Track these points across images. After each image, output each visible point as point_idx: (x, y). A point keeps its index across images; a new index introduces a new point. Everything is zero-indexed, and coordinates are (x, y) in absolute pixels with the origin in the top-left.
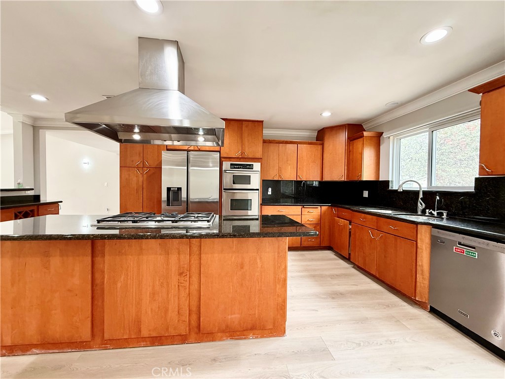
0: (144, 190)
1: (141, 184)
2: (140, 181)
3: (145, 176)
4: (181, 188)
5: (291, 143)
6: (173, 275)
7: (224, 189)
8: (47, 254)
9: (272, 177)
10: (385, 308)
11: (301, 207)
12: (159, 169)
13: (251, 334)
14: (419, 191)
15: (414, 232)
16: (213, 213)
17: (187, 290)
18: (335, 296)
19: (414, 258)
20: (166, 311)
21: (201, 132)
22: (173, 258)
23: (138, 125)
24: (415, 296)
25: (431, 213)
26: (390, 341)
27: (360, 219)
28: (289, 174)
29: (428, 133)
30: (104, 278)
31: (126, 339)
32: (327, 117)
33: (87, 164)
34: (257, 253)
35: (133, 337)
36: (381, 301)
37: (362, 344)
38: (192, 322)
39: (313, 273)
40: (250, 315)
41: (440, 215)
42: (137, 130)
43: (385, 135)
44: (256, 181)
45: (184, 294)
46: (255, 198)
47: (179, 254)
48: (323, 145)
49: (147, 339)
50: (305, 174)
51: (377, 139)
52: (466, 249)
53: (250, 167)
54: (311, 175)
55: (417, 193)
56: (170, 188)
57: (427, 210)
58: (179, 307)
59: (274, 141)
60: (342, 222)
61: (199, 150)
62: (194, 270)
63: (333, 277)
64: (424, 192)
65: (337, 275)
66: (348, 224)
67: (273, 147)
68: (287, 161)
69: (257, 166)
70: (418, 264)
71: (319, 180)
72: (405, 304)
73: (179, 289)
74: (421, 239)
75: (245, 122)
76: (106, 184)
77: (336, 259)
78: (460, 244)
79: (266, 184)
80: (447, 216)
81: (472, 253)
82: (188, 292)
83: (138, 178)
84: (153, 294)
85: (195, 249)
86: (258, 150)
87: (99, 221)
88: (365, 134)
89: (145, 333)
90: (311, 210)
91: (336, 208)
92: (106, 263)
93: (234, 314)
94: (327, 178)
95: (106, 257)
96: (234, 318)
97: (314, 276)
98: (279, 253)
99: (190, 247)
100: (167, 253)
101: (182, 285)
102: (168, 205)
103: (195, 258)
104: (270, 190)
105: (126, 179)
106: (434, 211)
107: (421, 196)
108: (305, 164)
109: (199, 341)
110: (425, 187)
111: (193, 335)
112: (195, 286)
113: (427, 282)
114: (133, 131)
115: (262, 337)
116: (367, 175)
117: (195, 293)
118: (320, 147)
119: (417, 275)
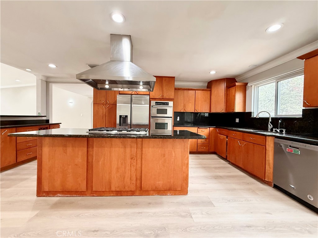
0: (106, 117)
1: (104, 113)
2: (104, 111)
3: (107, 109)
4: (127, 116)
5: (191, 90)
6: (128, 159)
7: (152, 117)
8: (65, 146)
9: (180, 110)
10: (246, 185)
11: (197, 128)
12: (115, 105)
13: (169, 193)
14: (269, 118)
15: (264, 141)
16: (147, 129)
17: (135, 167)
18: (217, 177)
19: (264, 156)
20: (124, 178)
21: (141, 84)
22: (128, 150)
23: (108, 80)
24: (265, 178)
25: (276, 131)
26: (248, 200)
27: (233, 134)
28: (190, 109)
29: (275, 83)
30: (93, 159)
31: (103, 191)
32: (213, 74)
33: (71, 103)
34: (173, 149)
35: (107, 190)
36: (244, 181)
37: (231, 201)
38: (138, 184)
39: (204, 166)
40: (168, 182)
41: (281, 132)
42: (107, 83)
43: (249, 85)
44: (170, 113)
45: (133, 169)
46: (170, 122)
47: (131, 148)
48: (211, 91)
49: (114, 192)
50: (199, 109)
51: (244, 88)
52: (293, 149)
53: (167, 104)
54: (204, 109)
55: (268, 119)
56: (121, 116)
57: (274, 129)
58: (130, 176)
59: (181, 88)
60: (222, 137)
61: (138, 94)
62: (139, 156)
63: (216, 168)
64: (272, 119)
65: (219, 167)
66: (226, 138)
67: (180, 92)
68: (189, 100)
69: (171, 103)
70: (266, 159)
71: (208, 112)
72: (259, 183)
73: (131, 166)
74: (268, 145)
75: (164, 78)
76: (82, 115)
77: (218, 159)
78: (290, 146)
79: (176, 114)
80: (285, 132)
81: (297, 151)
82: (135, 168)
83: (103, 110)
84: (118, 168)
85: (139, 145)
86: (171, 94)
87: (89, 130)
88: (237, 84)
89: (113, 189)
90: (203, 130)
91: (219, 129)
92: (94, 152)
93: (160, 181)
94: (213, 111)
95: (94, 148)
96: (160, 183)
97: (205, 167)
98: (184, 149)
99: (137, 144)
100: (125, 147)
101: (132, 164)
102: (120, 125)
103: (139, 151)
104: (178, 118)
105: (97, 111)
106: (278, 129)
107: (270, 120)
108: (200, 102)
109: (141, 195)
110: (273, 115)
111: (138, 192)
112: (139, 165)
113: (272, 170)
114: (105, 83)
115: (175, 195)
116: (238, 109)
117: (139, 169)
118: (209, 92)
119: (266, 166)
